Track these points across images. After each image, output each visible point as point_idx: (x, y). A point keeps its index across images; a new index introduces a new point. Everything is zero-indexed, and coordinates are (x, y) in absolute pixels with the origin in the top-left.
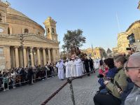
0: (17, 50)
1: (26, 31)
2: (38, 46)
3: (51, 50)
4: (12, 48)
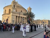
1: (21, 11)
2: (24, 17)
4: (17, 16)
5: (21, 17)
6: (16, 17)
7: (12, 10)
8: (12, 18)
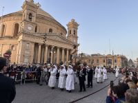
3: (70, 50)
4: (36, 45)
6: (33, 46)
8: (24, 49)
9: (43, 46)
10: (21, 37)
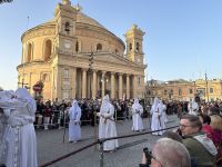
0: (84, 74)
1: (99, 47)
2: (113, 69)
3: (131, 77)
4: (79, 70)
5: (99, 73)
6: (74, 73)
7: (56, 43)
9: (90, 72)
10: (55, 61)
